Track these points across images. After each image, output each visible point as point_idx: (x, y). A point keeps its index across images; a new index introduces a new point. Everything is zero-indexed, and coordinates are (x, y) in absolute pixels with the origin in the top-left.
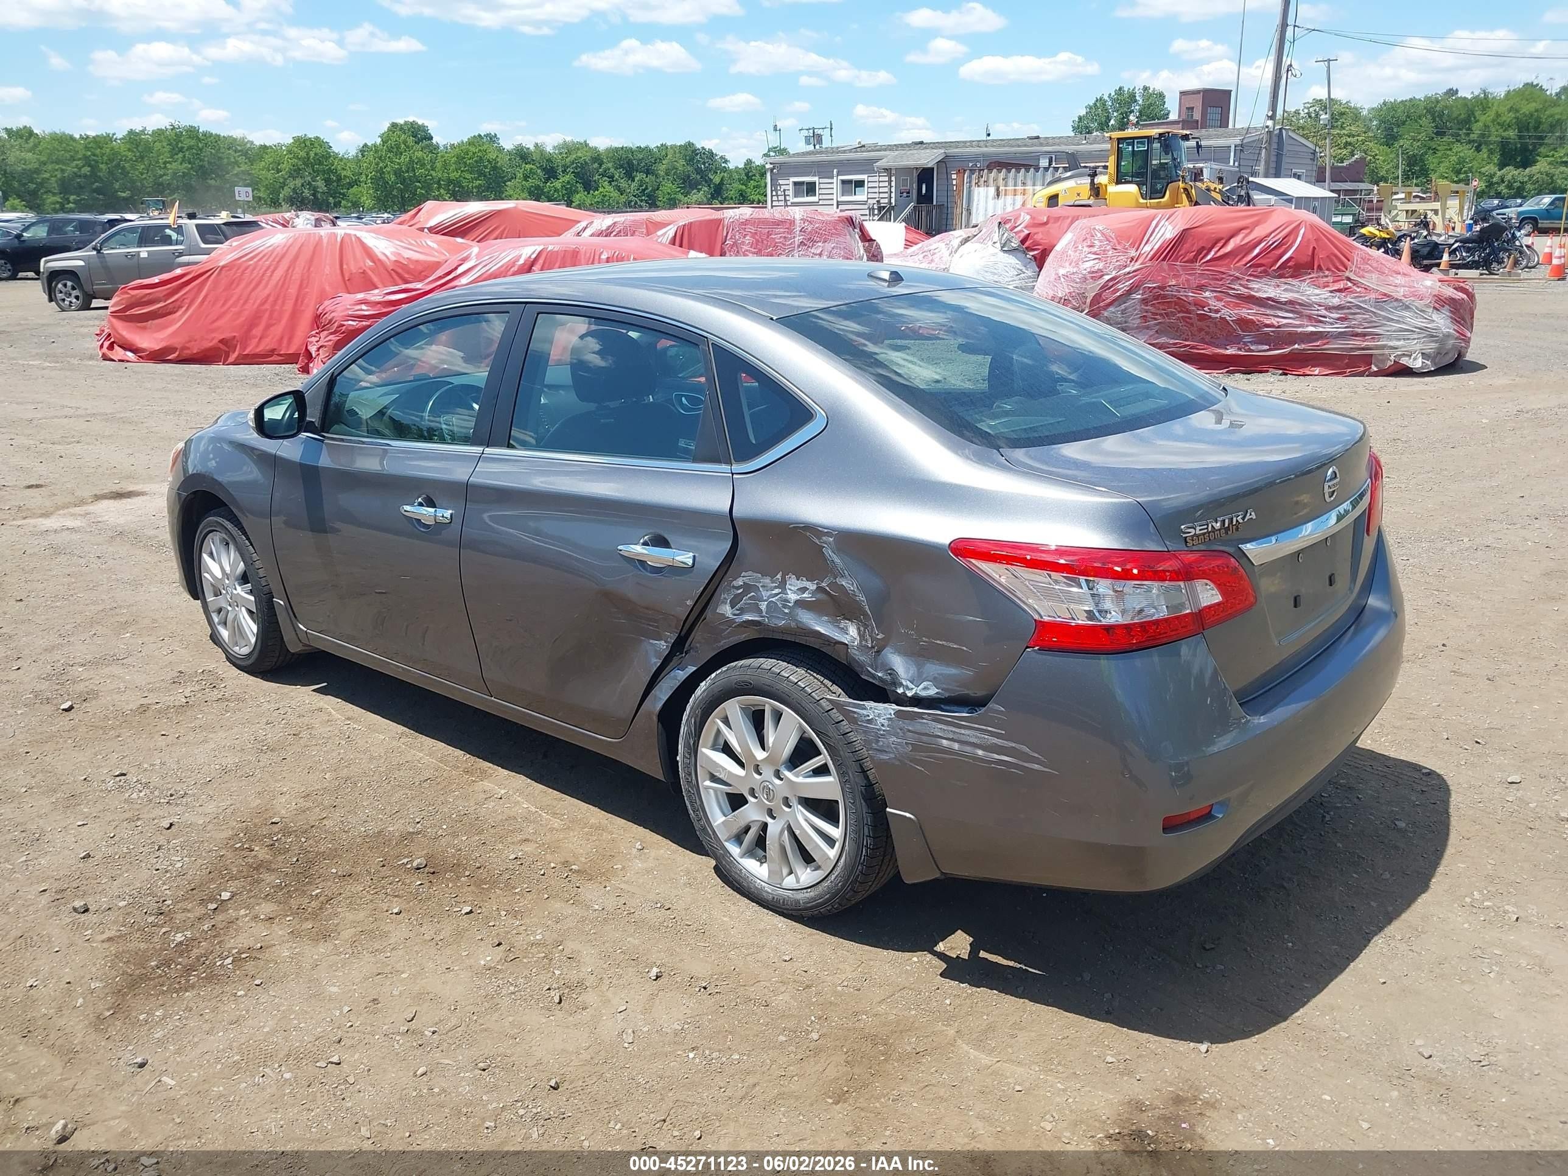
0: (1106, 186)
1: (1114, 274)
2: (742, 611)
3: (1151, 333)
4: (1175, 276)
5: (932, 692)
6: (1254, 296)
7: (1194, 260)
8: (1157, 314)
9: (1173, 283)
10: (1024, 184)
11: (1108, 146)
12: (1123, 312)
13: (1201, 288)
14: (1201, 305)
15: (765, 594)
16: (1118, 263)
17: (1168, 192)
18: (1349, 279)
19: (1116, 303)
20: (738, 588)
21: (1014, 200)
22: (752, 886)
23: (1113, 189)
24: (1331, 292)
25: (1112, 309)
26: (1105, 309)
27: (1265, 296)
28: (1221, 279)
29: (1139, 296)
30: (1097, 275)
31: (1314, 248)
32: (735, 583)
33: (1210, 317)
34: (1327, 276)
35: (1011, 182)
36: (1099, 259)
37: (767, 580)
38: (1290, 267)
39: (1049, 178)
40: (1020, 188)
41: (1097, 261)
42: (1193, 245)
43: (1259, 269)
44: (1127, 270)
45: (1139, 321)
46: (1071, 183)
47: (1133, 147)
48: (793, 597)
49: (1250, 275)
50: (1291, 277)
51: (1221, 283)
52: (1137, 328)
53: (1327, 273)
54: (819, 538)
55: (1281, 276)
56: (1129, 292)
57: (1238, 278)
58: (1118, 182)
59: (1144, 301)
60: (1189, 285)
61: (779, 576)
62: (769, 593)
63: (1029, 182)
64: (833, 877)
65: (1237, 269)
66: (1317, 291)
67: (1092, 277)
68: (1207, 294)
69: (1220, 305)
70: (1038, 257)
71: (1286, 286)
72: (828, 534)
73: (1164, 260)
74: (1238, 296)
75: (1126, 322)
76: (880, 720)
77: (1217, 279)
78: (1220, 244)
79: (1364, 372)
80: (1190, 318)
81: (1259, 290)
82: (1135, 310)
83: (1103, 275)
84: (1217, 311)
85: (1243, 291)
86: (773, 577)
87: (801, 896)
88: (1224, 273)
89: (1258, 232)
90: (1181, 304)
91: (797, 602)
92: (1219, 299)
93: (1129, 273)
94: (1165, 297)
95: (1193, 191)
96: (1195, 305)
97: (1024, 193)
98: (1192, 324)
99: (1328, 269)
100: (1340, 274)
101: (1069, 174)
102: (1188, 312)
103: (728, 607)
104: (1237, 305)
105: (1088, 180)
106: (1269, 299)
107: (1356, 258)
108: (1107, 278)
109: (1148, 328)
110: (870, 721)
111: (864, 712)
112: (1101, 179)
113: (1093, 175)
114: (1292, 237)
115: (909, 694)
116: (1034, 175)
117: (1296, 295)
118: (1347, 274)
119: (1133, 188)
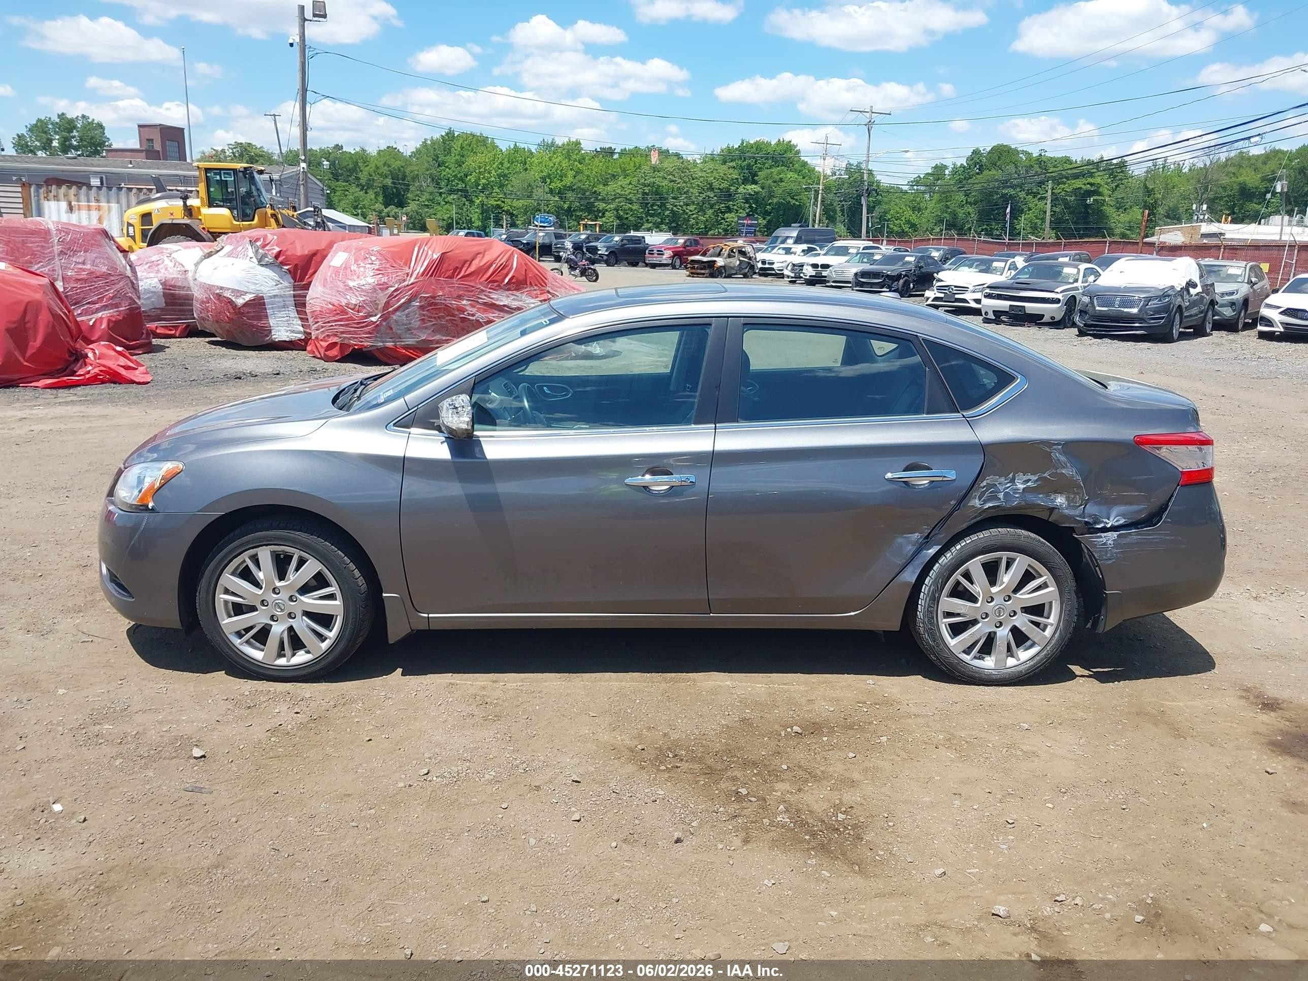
0: (199, 208)
1: (396, 286)
2: (985, 502)
3: (430, 332)
4: (442, 289)
5: (1122, 521)
6: (495, 304)
7: (451, 277)
8: (431, 317)
9: (441, 294)
10: (98, 201)
11: (197, 173)
12: (407, 316)
13: (460, 297)
14: (462, 310)
15: (1001, 488)
16: (398, 278)
17: (256, 217)
18: (549, 292)
19: (401, 309)
20: (984, 487)
21: (89, 215)
22: (983, 675)
23: (206, 211)
24: (541, 301)
25: (398, 313)
26: (393, 314)
27: (502, 304)
28: (472, 291)
29: (418, 304)
30: (384, 287)
31: (526, 270)
32: (982, 485)
33: (469, 319)
34: (535, 290)
35: (83, 197)
36: (383, 274)
37: (1002, 479)
38: (514, 283)
39: (142, 197)
40: (93, 204)
41: (381, 276)
42: (450, 264)
43: (496, 284)
44: (406, 283)
45: (419, 323)
46: (162, 204)
47: (221, 177)
48: (1021, 486)
49: (490, 288)
50: (516, 290)
51: (472, 294)
52: (419, 328)
53: (536, 288)
54: (1050, 448)
55: (509, 290)
56: (409, 301)
57: (483, 291)
58: (210, 205)
59: (422, 308)
60: (451, 295)
61: (1011, 476)
62: (1003, 487)
63: (103, 199)
64: (1048, 648)
65: (481, 283)
66: (533, 301)
67: (380, 289)
68: (464, 302)
69: (474, 310)
71: (513, 297)
72: (1058, 444)
73: (431, 275)
74: (485, 304)
75: (410, 324)
76: (1109, 542)
77: (469, 291)
78: (467, 265)
79: (568, 356)
80: (455, 320)
81: (497, 300)
82: (416, 314)
83: (387, 288)
84: (473, 315)
85: (487, 300)
86: (1006, 476)
87: (1022, 668)
88: (473, 287)
89: (488, 258)
90: (448, 309)
91: (1024, 489)
92: (473, 306)
93: (408, 286)
94: (436, 304)
95: (279, 216)
96: (458, 310)
97: (99, 209)
98: (457, 325)
99: (536, 285)
100: (543, 288)
101: (159, 195)
102: (453, 315)
103: (977, 501)
104: (485, 311)
105: (181, 203)
106: (504, 306)
107: (550, 279)
108: (393, 289)
109: (426, 328)
110: (1105, 544)
111: (1101, 540)
112: (193, 202)
113: (185, 198)
114: (511, 260)
115: (1109, 526)
116: (108, 194)
117: (520, 303)
118: (548, 289)
119: (225, 211)
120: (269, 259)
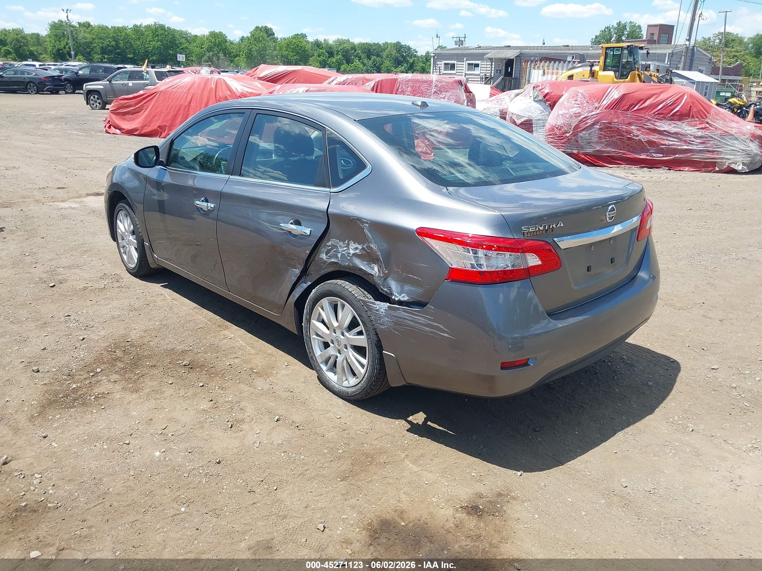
0: (598, 72)
1: (586, 115)
2: (330, 257)
3: (603, 145)
4: (618, 118)
5: (406, 298)
6: (657, 129)
7: (628, 110)
8: (606, 136)
9: (616, 121)
10: (557, 69)
11: (600, 51)
12: (589, 134)
13: (630, 124)
14: (629, 132)
15: (340, 250)
16: (589, 110)
17: (629, 76)
18: (707, 123)
19: (586, 130)
20: (329, 246)
21: (552, 77)
22: (330, 384)
23: (601, 73)
24: (698, 129)
25: (584, 132)
26: (580, 132)
27: (663, 129)
28: (641, 120)
29: (598, 127)
30: (577, 115)
31: (691, 106)
32: (328, 244)
33: (633, 139)
34: (696, 121)
35: (551, 67)
36: (580, 107)
37: (341, 243)
38: (677, 115)
39: (570, 66)
40: (555, 71)
41: (578, 108)
42: (628, 102)
43: (661, 116)
44: (593, 113)
45: (597, 139)
46: (580, 70)
47: (613, 53)
48: (352, 252)
49: (656, 119)
50: (678, 120)
51: (640, 122)
52: (596, 142)
53: (696, 119)
54: (363, 225)
55: (672, 120)
56: (593, 124)
57: (650, 120)
58: (604, 70)
59: (601, 129)
60: (624, 122)
61: (346, 242)
62: (342, 249)
63: (560, 68)
64: (363, 382)
65: (649, 115)
66: (690, 128)
67: (575, 116)
68: (633, 127)
69: (639, 133)
70: (552, 104)
71: (674, 125)
72: (367, 223)
73: (612, 109)
74: (649, 129)
75: (590, 139)
76: (381, 310)
77: (639, 120)
78: (642, 102)
79: (712, 170)
80: (623, 139)
81: (660, 126)
82: (596, 133)
83: (580, 115)
84: (637, 136)
85: (652, 126)
86: (344, 242)
87: (350, 390)
88: (642, 117)
89: (662, 97)
90: (619, 132)
91: (353, 254)
92: (638, 130)
93: (594, 115)
94: (611, 128)
95: (643, 76)
96: (626, 132)
97: (557, 74)
98: (624, 142)
99: (697, 117)
100: (703, 120)
101: (580, 65)
102: (623, 136)
103: (324, 255)
104: (648, 134)
105: (589, 68)
106: (665, 131)
107: (712, 112)
108: (583, 117)
109: (601, 143)
110: (377, 310)
111: (375, 306)
112: (596, 68)
113: (592, 66)
114: (679, 101)
115: (397, 299)
116: (563, 65)
117: (679, 130)
118: (707, 120)
119: (612, 73)
120: (541, 98)
